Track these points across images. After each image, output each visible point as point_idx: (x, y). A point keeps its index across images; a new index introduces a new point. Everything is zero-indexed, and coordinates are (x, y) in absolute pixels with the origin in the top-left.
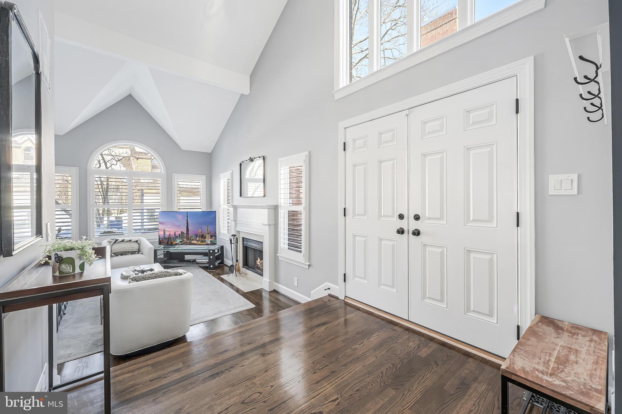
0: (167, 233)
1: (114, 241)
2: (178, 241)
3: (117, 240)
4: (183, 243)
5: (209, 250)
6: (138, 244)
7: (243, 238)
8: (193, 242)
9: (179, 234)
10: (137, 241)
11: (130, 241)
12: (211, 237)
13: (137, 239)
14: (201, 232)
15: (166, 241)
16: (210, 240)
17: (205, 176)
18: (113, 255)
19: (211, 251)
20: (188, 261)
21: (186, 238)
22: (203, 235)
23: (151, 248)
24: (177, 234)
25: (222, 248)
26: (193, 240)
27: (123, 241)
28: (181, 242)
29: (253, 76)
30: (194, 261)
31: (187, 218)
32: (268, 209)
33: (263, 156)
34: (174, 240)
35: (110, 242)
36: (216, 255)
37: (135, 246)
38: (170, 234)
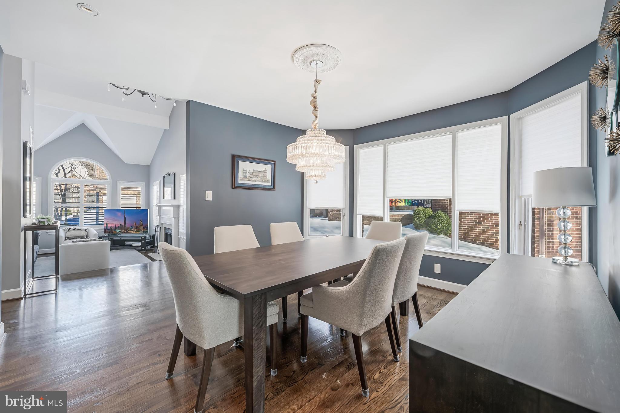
0: (109, 226)
1: (68, 230)
2: (118, 231)
3: (70, 229)
4: (121, 232)
5: (142, 237)
6: (87, 232)
7: (165, 228)
8: (129, 232)
9: (119, 226)
10: (85, 230)
11: (81, 229)
12: (144, 228)
13: (86, 229)
14: (136, 225)
15: (109, 231)
16: (143, 230)
17: (144, 183)
18: (66, 239)
19: (143, 238)
20: (128, 246)
21: (124, 229)
22: (137, 227)
23: (95, 234)
24: (117, 226)
25: (154, 236)
26: (129, 230)
27: (75, 229)
28: (120, 232)
29: (171, 117)
30: (131, 246)
31: (125, 214)
32: (173, 207)
33: (174, 173)
34: (114, 230)
35: (65, 230)
36: (147, 241)
37: (85, 233)
38: (111, 226)
